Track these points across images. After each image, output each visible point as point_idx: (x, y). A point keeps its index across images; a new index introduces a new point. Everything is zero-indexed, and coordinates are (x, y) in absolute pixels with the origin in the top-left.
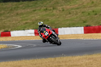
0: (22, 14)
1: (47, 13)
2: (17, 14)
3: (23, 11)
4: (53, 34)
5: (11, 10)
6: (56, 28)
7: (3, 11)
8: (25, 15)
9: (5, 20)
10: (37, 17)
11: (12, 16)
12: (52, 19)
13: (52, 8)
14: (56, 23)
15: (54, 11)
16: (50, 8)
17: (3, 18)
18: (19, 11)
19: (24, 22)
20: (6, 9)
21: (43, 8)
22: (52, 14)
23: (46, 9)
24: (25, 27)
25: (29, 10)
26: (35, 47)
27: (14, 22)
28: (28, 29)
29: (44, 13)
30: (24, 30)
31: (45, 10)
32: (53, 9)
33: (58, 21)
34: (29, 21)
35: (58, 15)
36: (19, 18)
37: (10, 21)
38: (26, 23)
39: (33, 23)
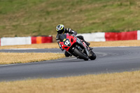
0: (87, 10)
1: (122, 10)
2: (81, 11)
3: (89, 7)
4: (77, 43)
5: (72, 5)
6: (134, 30)
7: (60, 7)
8: (91, 12)
9: (64, 19)
10: (108, 15)
11: (74, 13)
12: (128, 18)
13: (128, 3)
14: (134, 23)
15: (132, 7)
16: (125, 3)
17: (61, 16)
18: (84, 7)
19: (91, 22)
20: (66, 4)
21: (116, 3)
22: (129, 11)
23: (121, 5)
24: (92, 29)
25: (97, 5)
26: (105, 57)
27: (76, 22)
28: (96, 32)
29: (118, 10)
30: (90, 33)
31: (119, 5)
32: (131, 4)
33: (137, 20)
34: (97, 21)
35: (136, 13)
36: (83, 16)
37: (70, 20)
38: (94, 23)
39: (103, 23)
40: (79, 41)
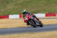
40: (32, 18)
